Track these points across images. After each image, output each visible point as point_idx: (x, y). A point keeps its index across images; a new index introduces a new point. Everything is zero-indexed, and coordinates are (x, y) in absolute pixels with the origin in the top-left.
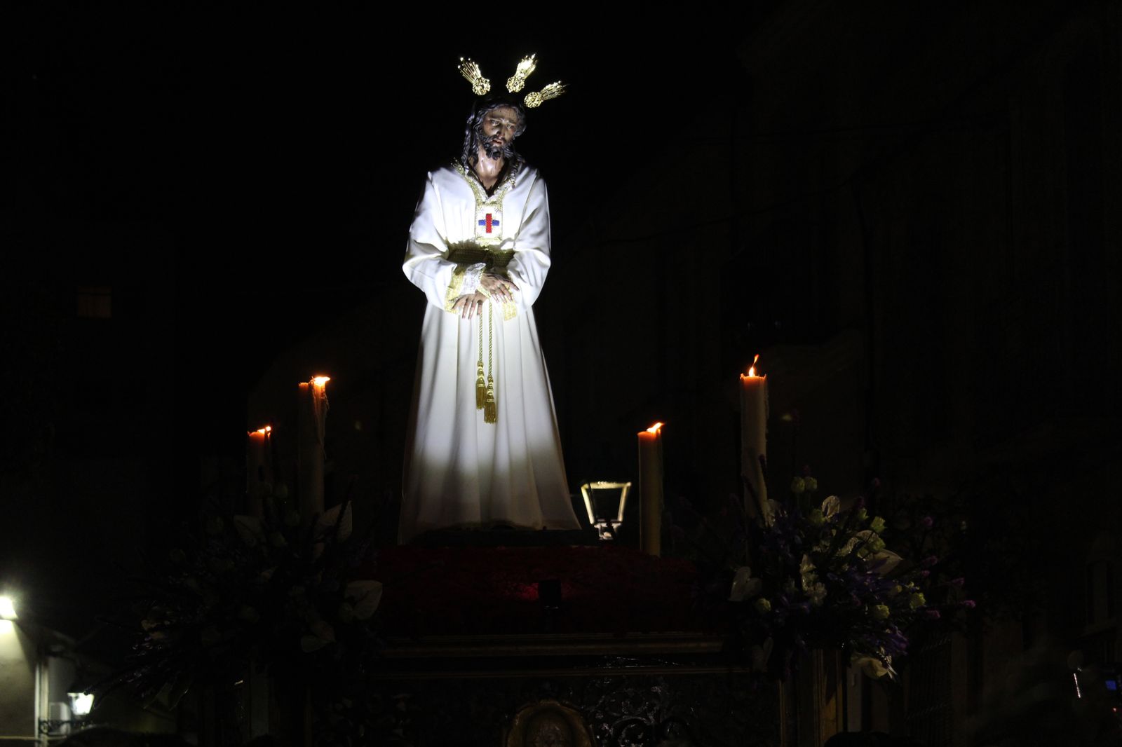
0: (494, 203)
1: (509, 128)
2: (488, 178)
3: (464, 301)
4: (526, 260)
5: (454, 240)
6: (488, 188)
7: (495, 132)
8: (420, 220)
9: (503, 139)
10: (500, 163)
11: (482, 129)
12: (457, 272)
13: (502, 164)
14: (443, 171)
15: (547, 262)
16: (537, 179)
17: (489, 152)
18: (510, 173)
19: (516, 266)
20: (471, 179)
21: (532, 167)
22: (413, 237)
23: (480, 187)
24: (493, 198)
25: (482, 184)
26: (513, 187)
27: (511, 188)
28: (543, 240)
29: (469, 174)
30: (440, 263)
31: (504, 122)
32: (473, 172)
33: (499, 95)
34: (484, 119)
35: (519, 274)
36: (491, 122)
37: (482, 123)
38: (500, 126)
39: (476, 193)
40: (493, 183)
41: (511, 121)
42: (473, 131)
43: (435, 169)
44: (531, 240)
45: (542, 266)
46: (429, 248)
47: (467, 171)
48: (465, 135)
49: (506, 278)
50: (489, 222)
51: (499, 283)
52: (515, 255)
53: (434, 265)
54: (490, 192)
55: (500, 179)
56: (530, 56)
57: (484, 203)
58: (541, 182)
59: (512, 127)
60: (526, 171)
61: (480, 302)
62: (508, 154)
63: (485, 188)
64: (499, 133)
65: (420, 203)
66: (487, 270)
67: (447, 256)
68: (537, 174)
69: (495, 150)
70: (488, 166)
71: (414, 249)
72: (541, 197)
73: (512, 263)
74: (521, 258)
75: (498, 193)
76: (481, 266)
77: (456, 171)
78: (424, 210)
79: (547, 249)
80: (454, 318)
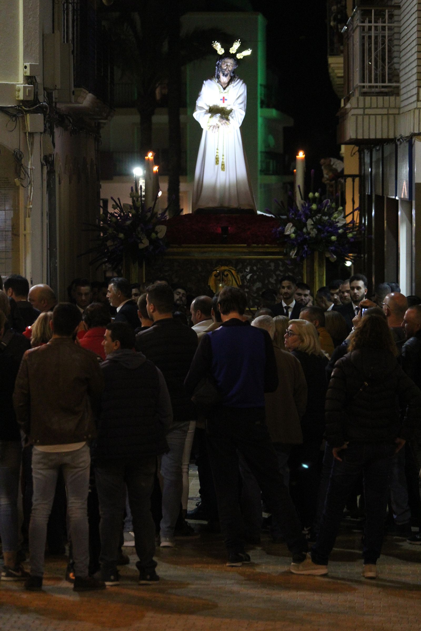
0: (225, 93)
1: (231, 66)
2: (224, 83)
3: (213, 126)
4: (236, 113)
5: (211, 105)
6: (224, 87)
7: (225, 68)
8: (199, 98)
9: (229, 70)
10: (229, 78)
11: (221, 66)
12: (210, 117)
14: (209, 81)
15: (244, 113)
16: (243, 83)
17: (224, 74)
18: (232, 82)
19: (232, 114)
20: (218, 84)
21: (241, 79)
22: (197, 104)
23: (221, 87)
24: (226, 91)
25: (222, 86)
26: (233, 87)
27: (232, 87)
28: (242, 105)
29: (218, 82)
30: (205, 114)
31: (229, 64)
32: (219, 82)
33: (227, 55)
34: (222, 63)
35: (233, 118)
36: (224, 64)
37: (221, 64)
38: (227, 65)
39: (219, 89)
40: (226, 85)
41: (231, 64)
42: (218, 67)
43: (206, 80)
44: (238, 105)
45: (241, 115)
46: (201, 108)
47: (217, 81)
48: (216, 69)
49: (228, 119)
50: (224, 99)
51: (224, 121)
52: (233, 111)
53: (203, 114)
54: (224, 89)
55: (228, 84)
56: (238, 40)
57: (222, 93)
58: (244, 84)
59: (232, 66)
60: (239, 80)
61: (218, 127)
62: (232, 75)
63: (223, 87)
64: (227, 68)
65: (200, 92)
66: (221, 117)
67: (208, 111)
68: (243, 82)
69: (226, 74)
70: (224, 79)
71: (197, 108)
72: (243, 90)
73: (231, 113)
74: (234, 112)
75: (227, 89)
76: (219, 115)
77: (213, 81)
78: (201, 95)
79: (244, 109)
80: (210, 132)
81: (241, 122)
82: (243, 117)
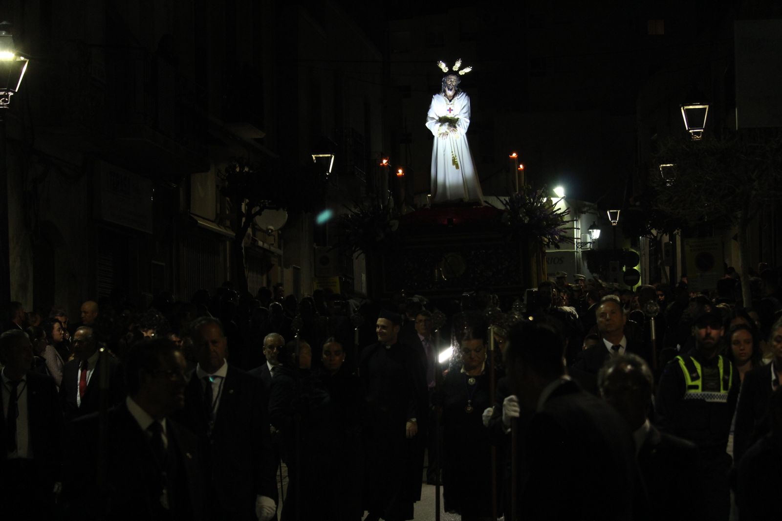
2: (450, 96)
3: (443, 134)
4: (461, 121)
5: (441, 116)
8: (430, 110)
9: (453, 85)
10: (453, 92)
12: (440, 126)
13: (455, 92)
14: (437, 95)
15: (469, 121)
17: (449, 89)
18: (456, 95)
19: (459, 123)
20: (445, 97)
21: (464, 92)
22: (428, 115)
24: (451, 103)
25: (448, 98)
27: (457, 99)
28: (467, 115)
29: (444, 96)
30: (436, 123)
31: (452, 80)
32: (446, 95)
34: (447, 79)
35: (459, 125)
36: (449, 80)
37: (446, 81)
38: (451, 81)
39: (446, 101)
40: (451, 98)
41: (455, 79)
42: (444, 83)
43: (435, 94)
44: (463, 114)
45: (467, 122)
46: (433, 118)
48: (442, 84)
49: (455, 127)
50: (450, 110)
51: (452, 129)
52: (459, 119)
53: (434, 123)
54: (450, 101)
55: (454, 97)
56: (459, 60)
57: (449, 104)
58: (467, 97)
59: (455, 81)
60: (462, 94)
61: (447, 135)
62: (456, 89)
64: (451, 83)
66: (450, 125)
67: (438, 121)
68: (466, 94)
69: (451, 89)
70: (450, 93)
71: (429, 119)
72: (467, 101)
73: (457, 122)
75: (453, 101)
76: (448, 123)
77: (440, 95)
78: (432, 107)
79: (468, 117)
80: (440, 139)
81: (467, 128)
82: (468, 124)
